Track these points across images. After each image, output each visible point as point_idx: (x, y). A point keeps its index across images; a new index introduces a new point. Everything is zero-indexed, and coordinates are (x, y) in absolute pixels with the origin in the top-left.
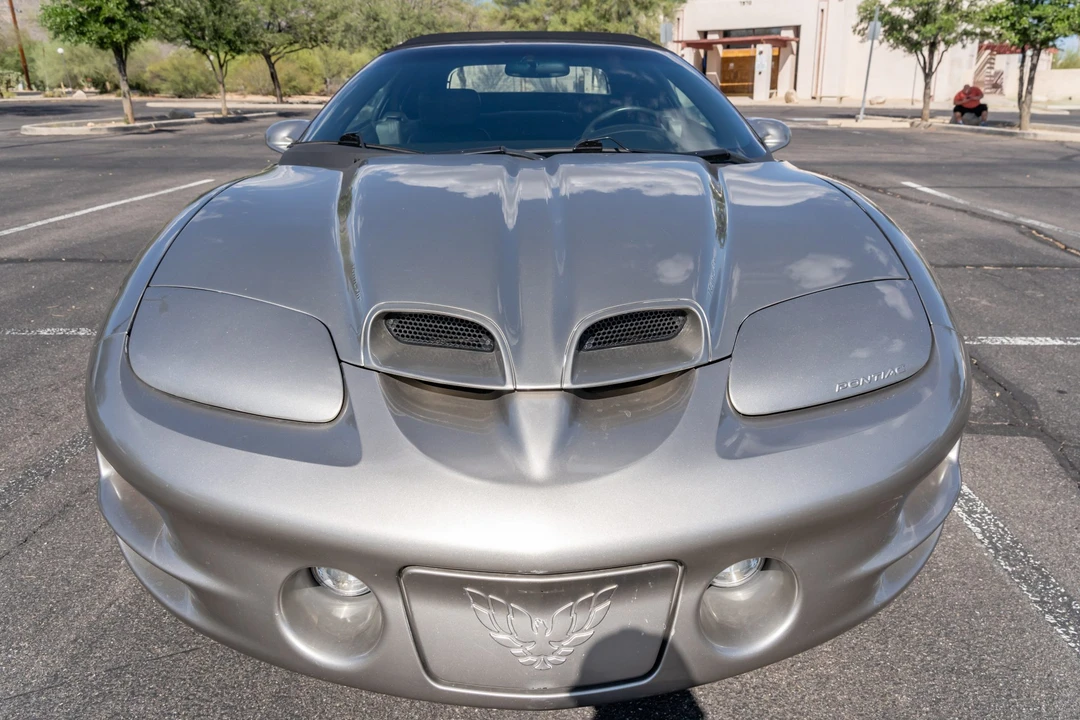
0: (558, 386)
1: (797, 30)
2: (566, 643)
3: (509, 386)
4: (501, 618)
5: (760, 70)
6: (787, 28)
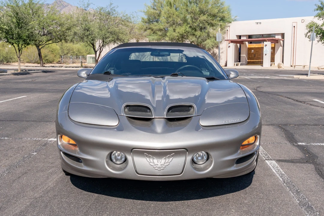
0: (163, 117)
1: (283, 35)
2: (164, 165)
3: (153, 117)
4: (151, 160)
5: (266, 53)
6: (278, 34)
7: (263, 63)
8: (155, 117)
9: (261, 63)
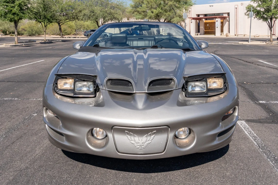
0: (144, 92)
1: (228, 14)
2: (146, 143)
3: (135, 92)
4: (132, 138)
5: (217, 26)
6: (225, 13)
7: (215, 33)
8: (137, 92)
9: (214, 33)
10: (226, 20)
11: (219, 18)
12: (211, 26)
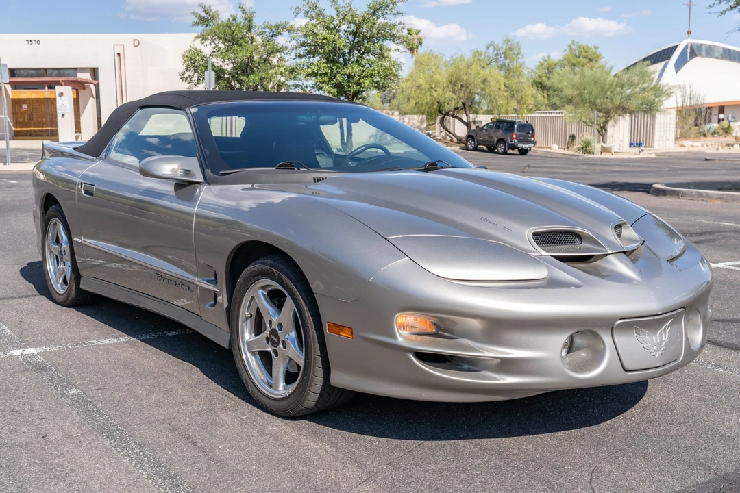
1: (94, 72)
2: (663, 345)
5: (63, 112)
6: (83, 70)
7: (58, 135)
8: (613, 252)
9: (54, 135)
10: (87, 91)
11: (67, 83)
12: (35, 110)
